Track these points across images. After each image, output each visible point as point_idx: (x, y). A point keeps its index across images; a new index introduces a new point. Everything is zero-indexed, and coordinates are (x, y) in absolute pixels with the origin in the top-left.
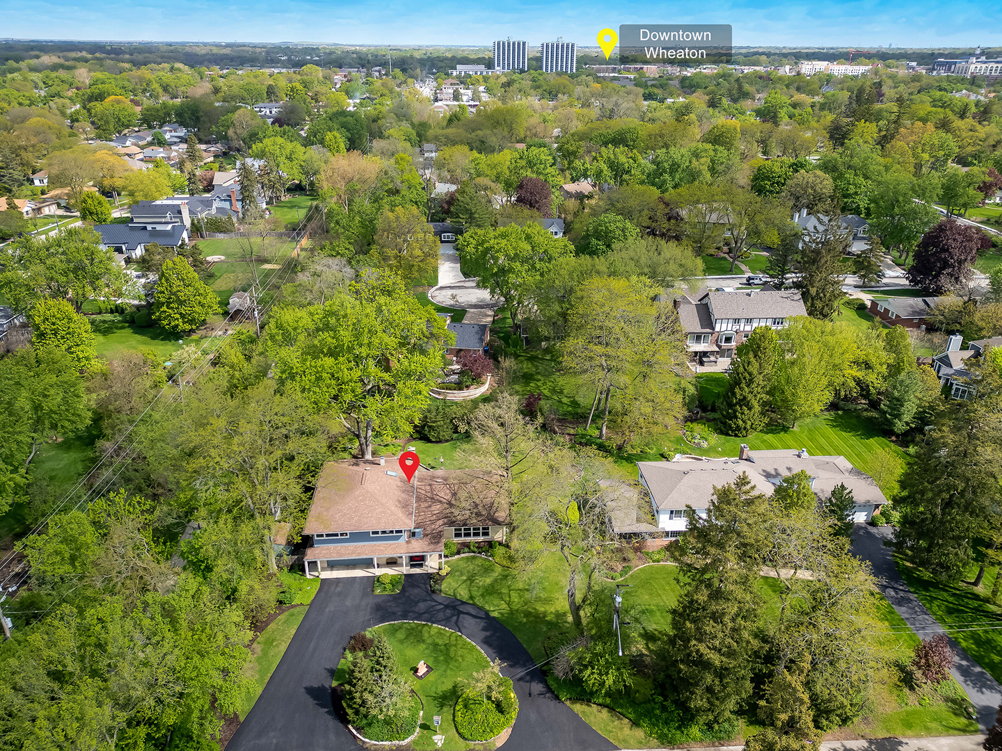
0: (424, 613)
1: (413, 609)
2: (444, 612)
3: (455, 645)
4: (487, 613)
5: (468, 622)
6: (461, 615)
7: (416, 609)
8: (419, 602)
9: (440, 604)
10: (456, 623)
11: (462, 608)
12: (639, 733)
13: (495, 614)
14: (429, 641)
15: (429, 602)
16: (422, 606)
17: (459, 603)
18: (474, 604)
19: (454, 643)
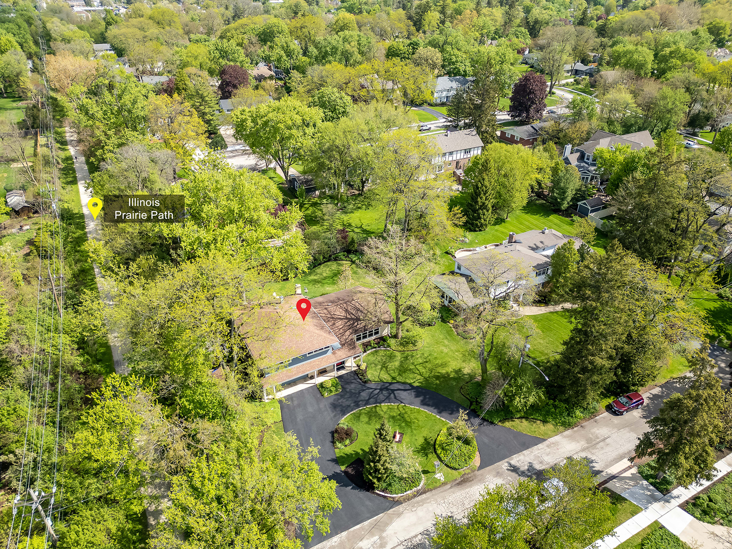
0: (369, 399)
1: (360, 399)
2: (382, 393)
3: (406, 413)
4: (410, 385)
5: (403, 395)
6: (395, 392)
7: (362, 398)
8: (360, 393)
9: (376, 389)
10: (395, 397)
11: (392, 387)
12: (550, 426)
13: (417, 384)
14: (387, 416)
15: (367, 391)
16: (364, 395)
17: (388, 384)
18: (398, 382)
19: (404, 411)
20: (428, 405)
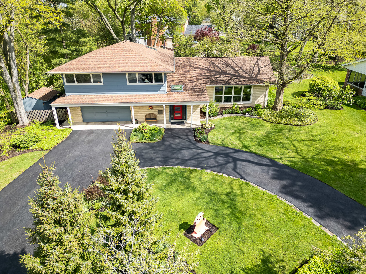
0: (190, 159)
1: (175, 156)
2: (215, 158)
3: (242, 195)
4: (271, 160)
5: (250, 169)
6: (239, 162)
7: (180, 156)
8: (181, 149)
9: (208, 152)
10: (235, 169)
11: (236, 155)
13: (284, 162)
14: (202, 189)
15: (194, 150)
16: (186, 153)
17: (232, 151)
18: (251, 153)
19: (239, 192)
20: (296, 197)
